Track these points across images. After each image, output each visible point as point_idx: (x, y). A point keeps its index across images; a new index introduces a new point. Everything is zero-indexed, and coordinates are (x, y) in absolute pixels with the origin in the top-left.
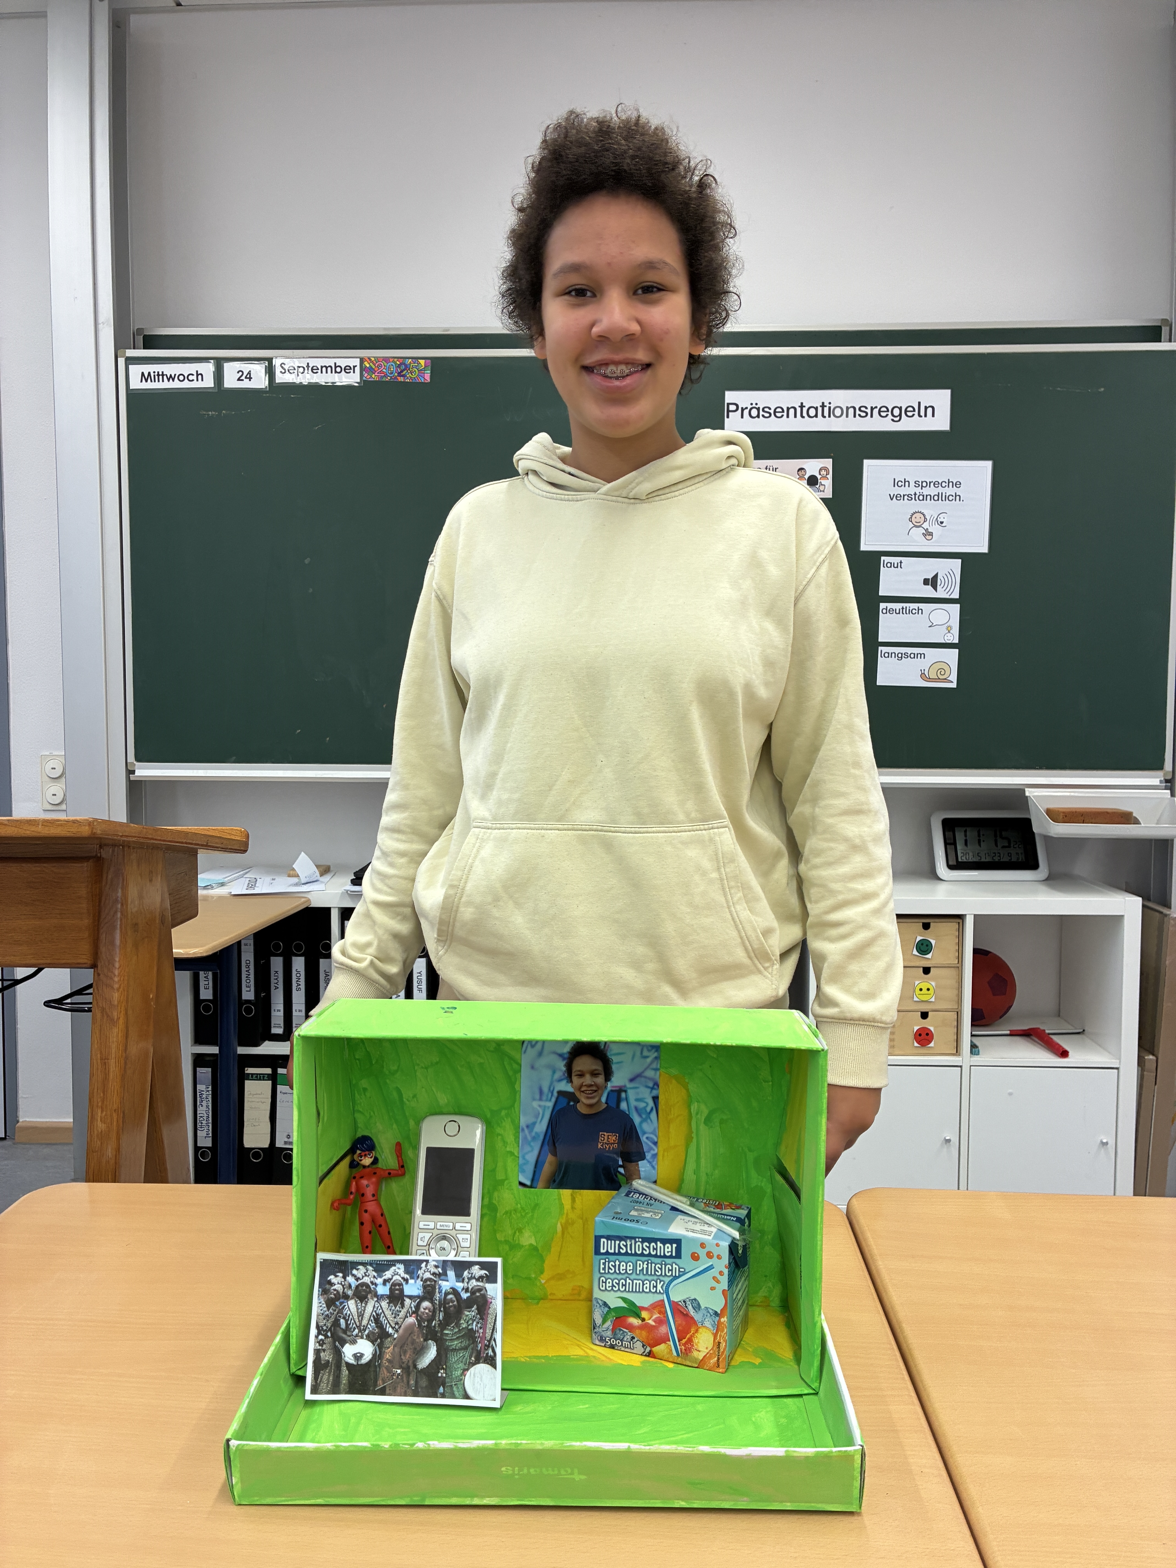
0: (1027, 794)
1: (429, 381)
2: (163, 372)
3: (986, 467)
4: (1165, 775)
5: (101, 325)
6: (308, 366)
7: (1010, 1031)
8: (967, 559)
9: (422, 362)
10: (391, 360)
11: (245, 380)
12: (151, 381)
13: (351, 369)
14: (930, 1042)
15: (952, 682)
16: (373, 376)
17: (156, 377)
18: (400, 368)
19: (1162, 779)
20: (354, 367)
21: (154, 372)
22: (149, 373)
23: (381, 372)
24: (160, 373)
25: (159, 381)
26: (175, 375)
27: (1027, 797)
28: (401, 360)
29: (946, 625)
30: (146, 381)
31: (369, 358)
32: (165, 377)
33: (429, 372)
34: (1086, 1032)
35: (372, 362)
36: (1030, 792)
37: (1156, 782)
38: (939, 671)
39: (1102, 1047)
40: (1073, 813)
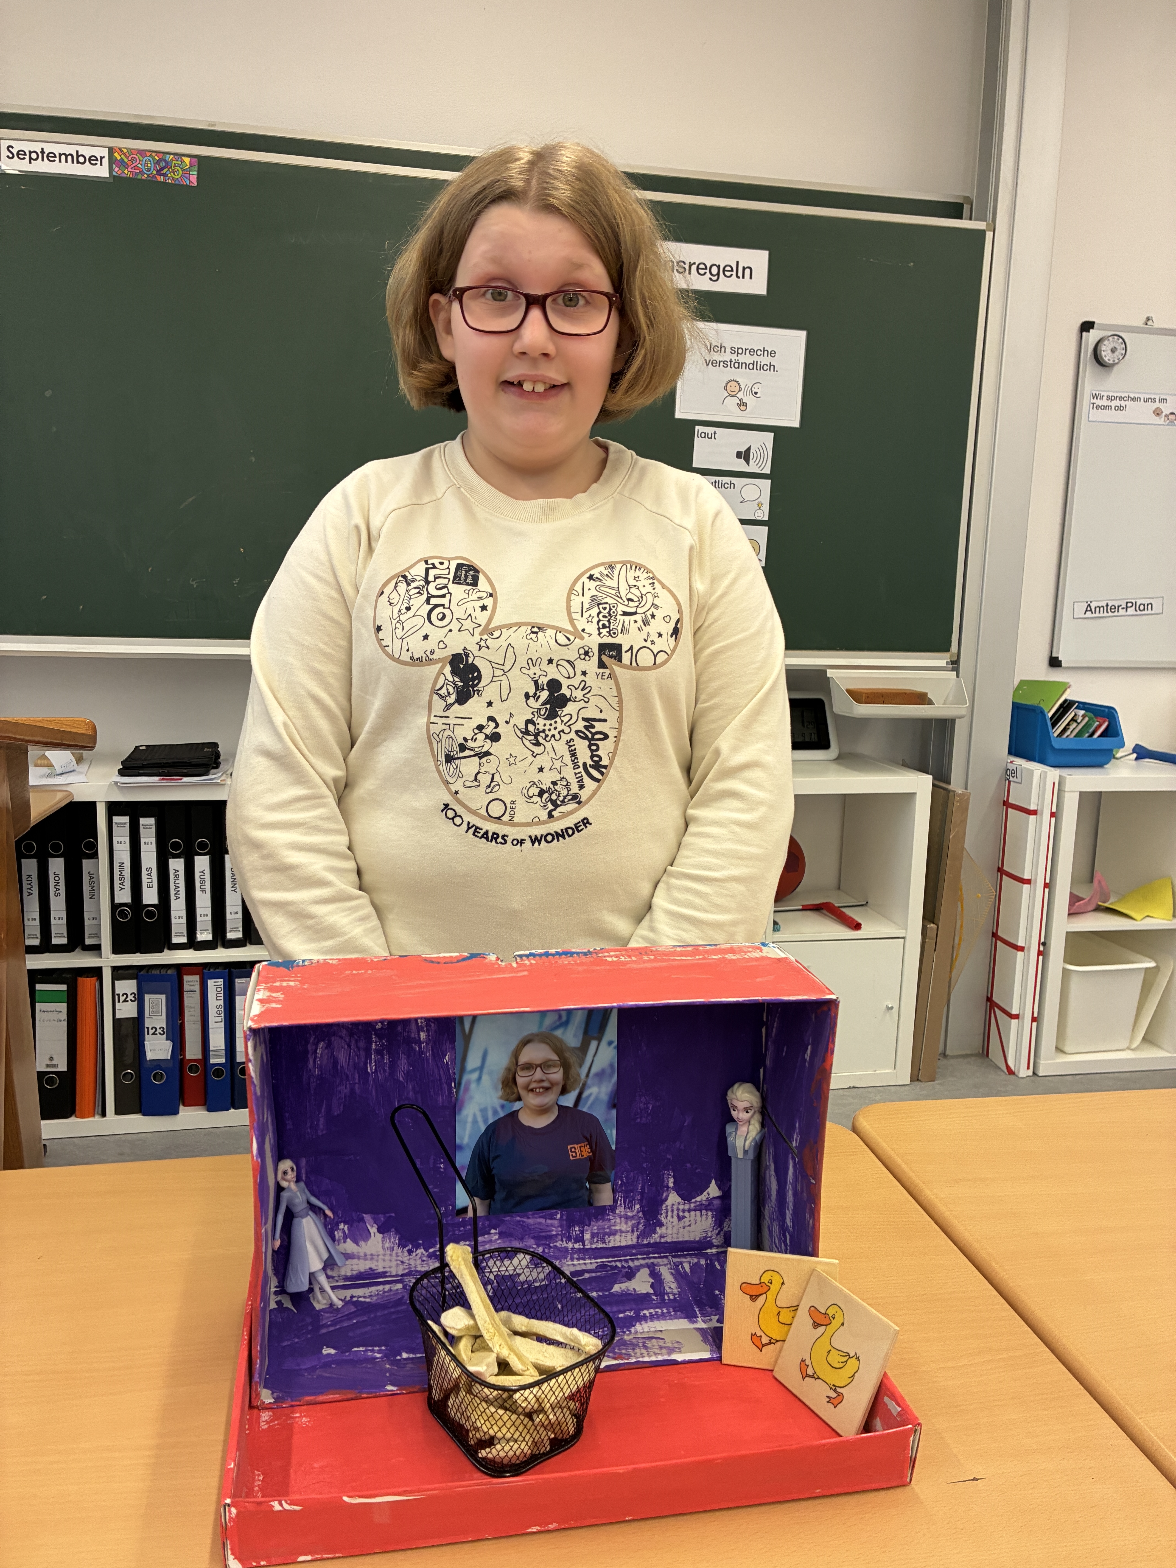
0: (828, 675)
1: (196, 184)
3: (799, 337)
4: (951, 657)
6: (43, 152)
7: (803, 906)
8: (780, 433)
9: (187, 160)
10: (148, 154)
13: (97, 160)
16: (126, 172)
18: (159, 165)
19: (949, 660)
20: (102, 158)
23: (136, 167)
27: (829, 678)
28: (161, 156)
29: (757, 501)
31: (120, 149)
33: (195, 173)
34: (869, 904)
35: (124, 154)
36: (831, 673)
37: (943, 663)
39: (887, 918)
40: (874, 693)
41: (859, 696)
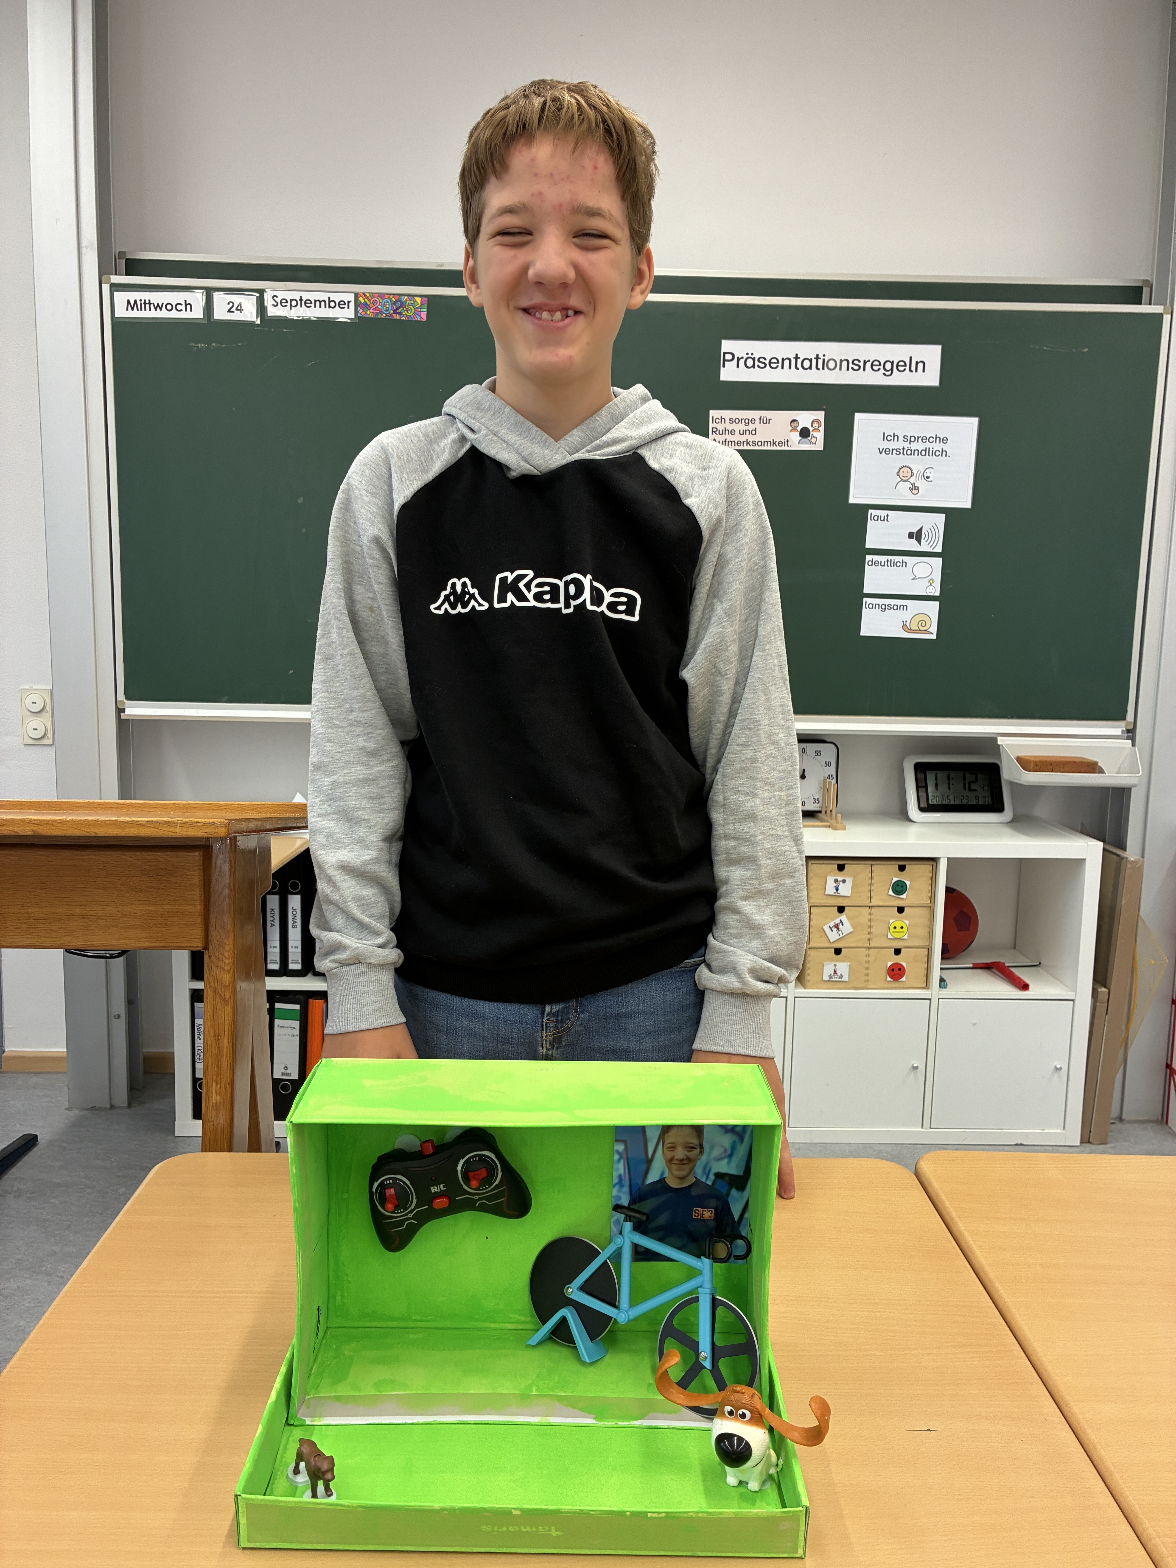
0: (999, 743)
1: (425, 319)
2: (149, 301)
3: (972, 424)
4: (1126, 725)
5: (85, 248)
6: (301, 300)
7: (973, 964)
8: (951, 514)
9: (418, 300)
10: (387, 296)
11: (236, 311)
12: (138, 310)
13: (345, 304)
14: (902, 976)
15: (932, 633)
16: (368, 312)
17: (143, 306)
18: (395, 305)
19: (1124, 729)
20: (349, 302)
21: (141, 300)
22: (135, 301)
23: (377, 308)
24: (147, 302)
25: (145, 310)
26: (163, 304)
27: (999, 745)
28: (397, 297)
29: (929, 578)
30: (133, 309)
31: (364, 294)
32: (152, 305)
33: (425, 310)
34: (1042, 965)
35: (367, 298)
36: (1001, 740)
37: (1118, 732)
38: (920, 623)
39: (1057, 979)
40: (1043, 762)
41: (1027, 764)
